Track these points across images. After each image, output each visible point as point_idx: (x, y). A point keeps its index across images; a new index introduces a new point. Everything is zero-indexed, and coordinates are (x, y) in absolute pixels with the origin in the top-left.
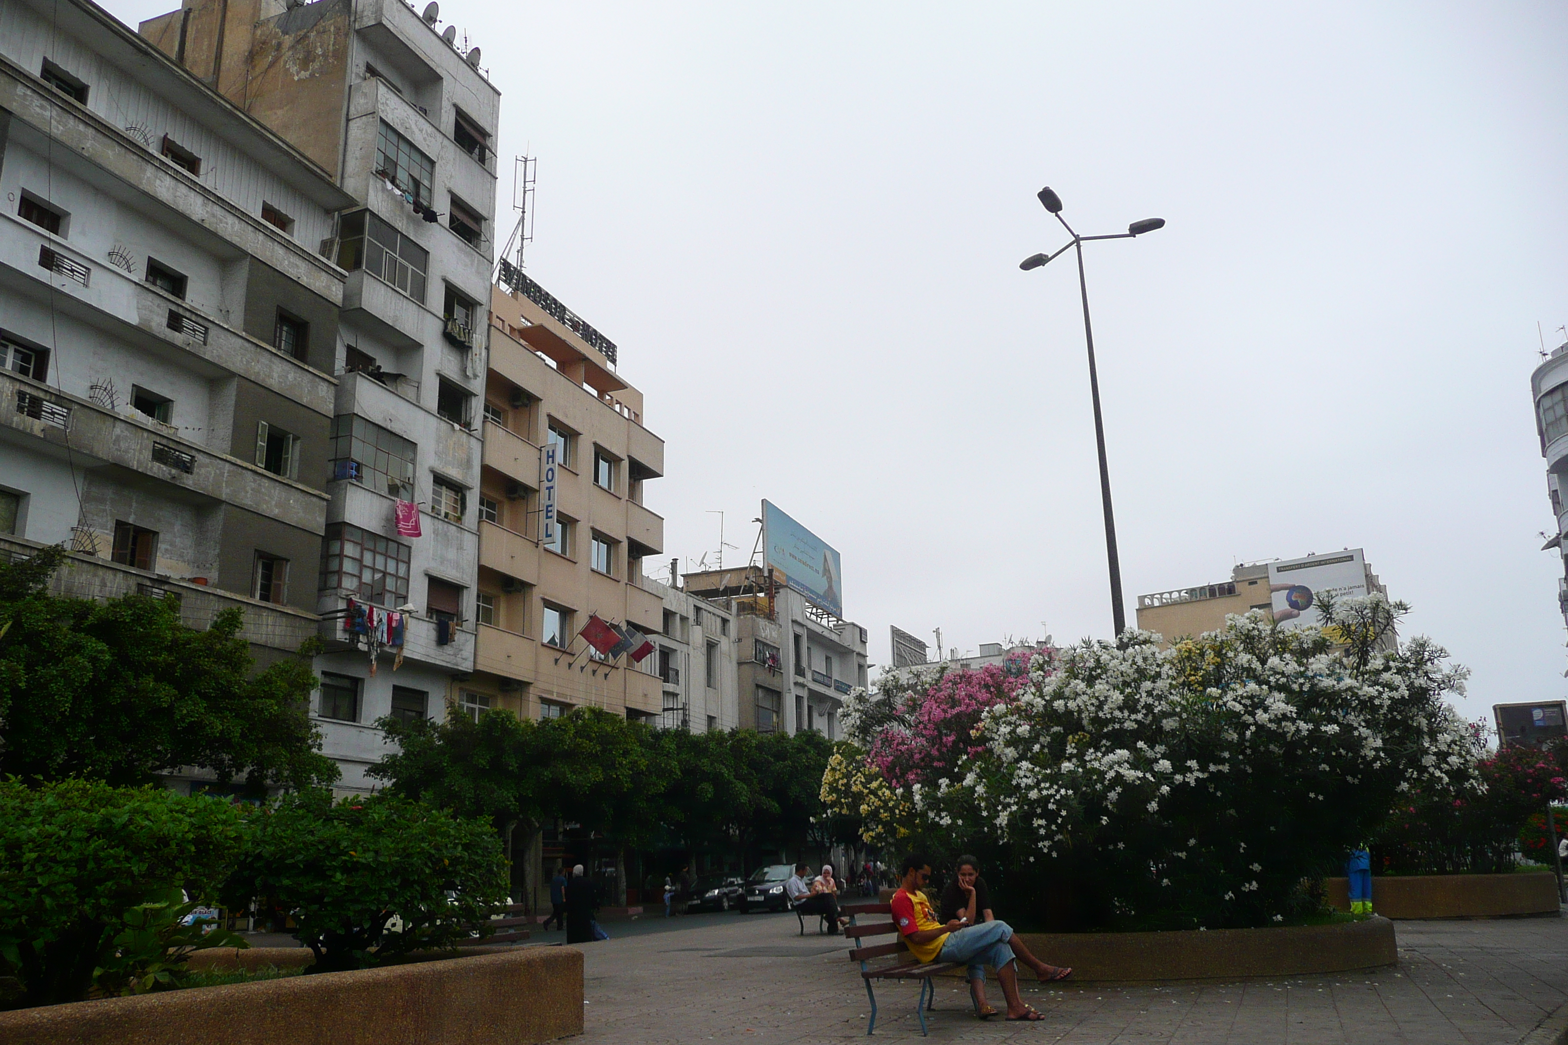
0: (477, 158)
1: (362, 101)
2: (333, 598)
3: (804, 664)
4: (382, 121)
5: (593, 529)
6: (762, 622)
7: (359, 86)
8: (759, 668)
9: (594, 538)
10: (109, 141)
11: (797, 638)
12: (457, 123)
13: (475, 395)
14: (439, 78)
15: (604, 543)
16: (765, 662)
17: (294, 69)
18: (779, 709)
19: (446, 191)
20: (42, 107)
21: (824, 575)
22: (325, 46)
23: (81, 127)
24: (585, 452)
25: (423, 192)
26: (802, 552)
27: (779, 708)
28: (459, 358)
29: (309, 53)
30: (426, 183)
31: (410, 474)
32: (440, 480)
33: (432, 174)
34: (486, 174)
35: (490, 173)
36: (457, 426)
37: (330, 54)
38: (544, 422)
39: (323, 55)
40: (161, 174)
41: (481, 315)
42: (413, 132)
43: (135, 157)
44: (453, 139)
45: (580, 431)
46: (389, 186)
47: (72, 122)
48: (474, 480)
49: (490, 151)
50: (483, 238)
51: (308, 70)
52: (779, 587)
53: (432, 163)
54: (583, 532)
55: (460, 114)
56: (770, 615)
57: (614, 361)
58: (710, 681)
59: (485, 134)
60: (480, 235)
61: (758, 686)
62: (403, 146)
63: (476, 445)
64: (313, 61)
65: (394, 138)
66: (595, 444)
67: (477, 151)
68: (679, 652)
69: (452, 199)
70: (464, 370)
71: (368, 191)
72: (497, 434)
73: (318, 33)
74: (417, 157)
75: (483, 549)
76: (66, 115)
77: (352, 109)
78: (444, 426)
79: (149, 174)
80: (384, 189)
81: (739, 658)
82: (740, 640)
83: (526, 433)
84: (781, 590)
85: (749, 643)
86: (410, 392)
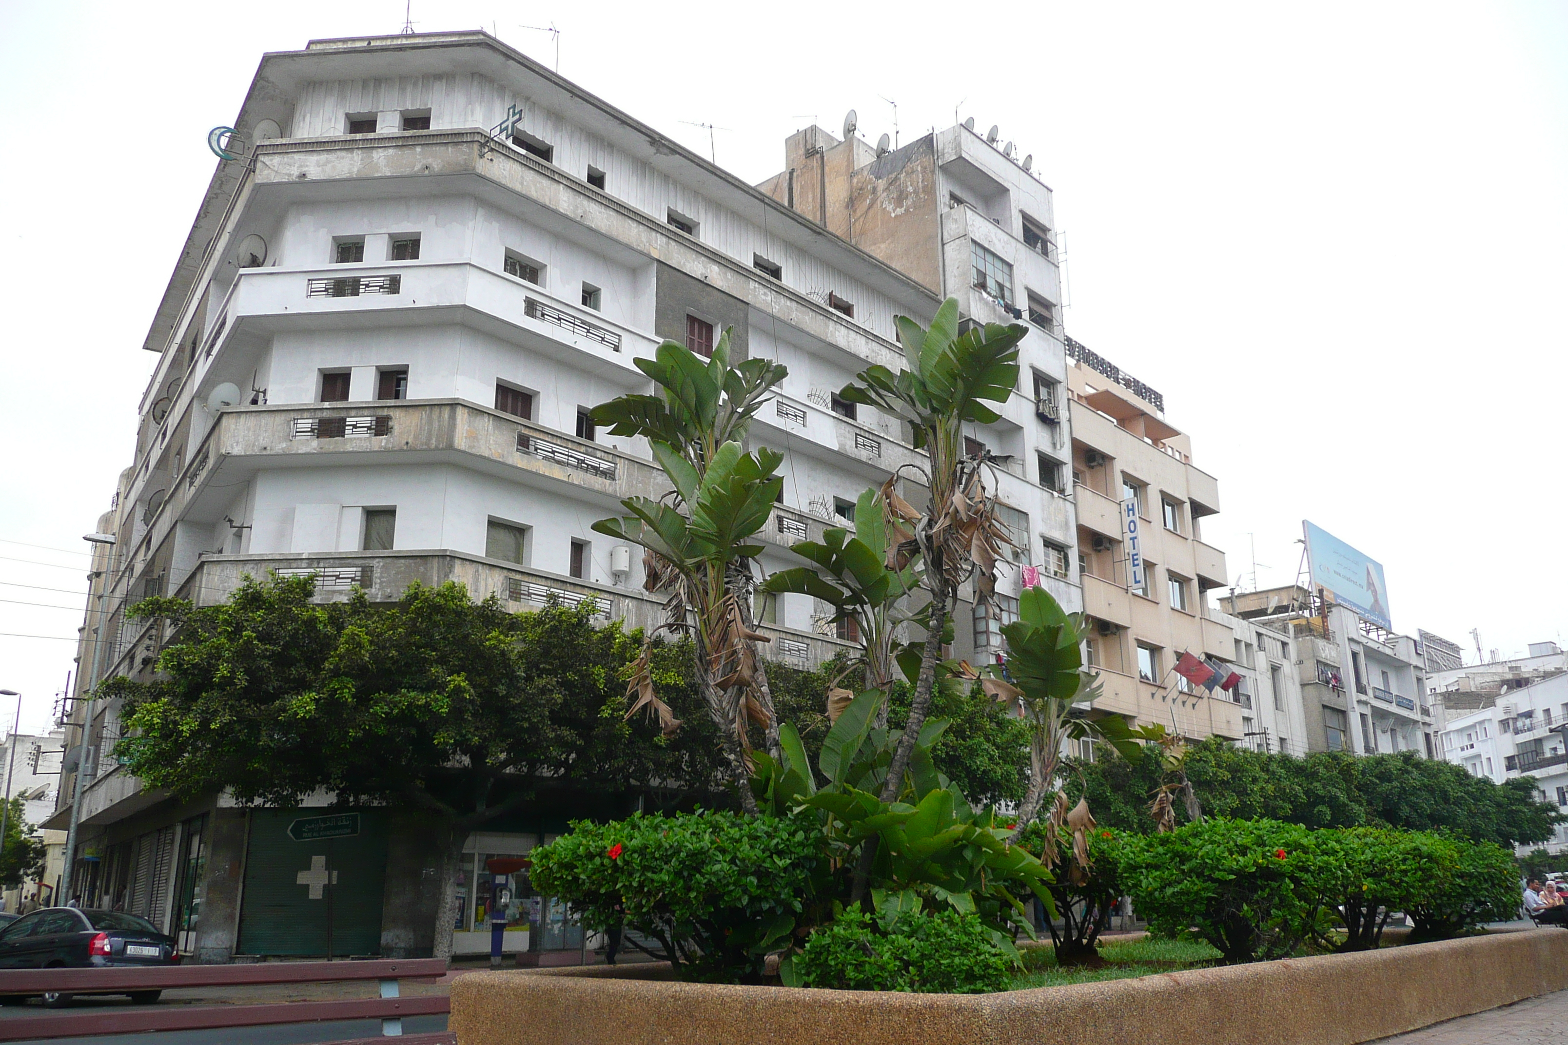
0: (1040, 252)
1: (954, 226)
2: (984, 654)
3: (1364, 681)
4: (972, 240)
5: (1168, 570)
6: (1321, 643)
7: (949, 215)
8: (1323, 689)
9: (1170, 580)
10: (804, 309)
11: (1355, 655)
12: (1024, 225)
13: (1065, 464)
14: (1006, 190)
15: (1176, 581)
16: (1328, 683)
17: (890, 208)
18: (1345, 729)
19: (1023, 288)
20: (765, 294)
21: (1368, 588)
22: (915, 184)
23: (788, 303)
24: (1154, 499)
25: (1007, 294)
26: (1345, 568)
27: (1345, 727)
28: (1049, 433)
29: (901, 192)
30: (1008, 285)
31: (1026, 542)
32: (1049, 543)
33: (1011, 276)
34: (1051, 265)
35: (1053, 264)
36: (1056, 494)
37: (921, 190)
38: (1119, 479)
39: (914, 192)
40: (838, 326)
41: (1061, 391)
42: (994, 244)
43: (822, 317)
44: (1022, 239)
45: (1148, 481)
46: (985, 295)
47: (783, 300)
48: (1071, 539)
49: (1051, 243)
50: (1055, 323)
51: (902, 207)
52: (1330, 606)
53: (1010, 266)
54: (1161, 574)
55: (1026, 217)
56: (1326, 635)
57: (1162, 410)
58: (1278, 705)
59: (1045, 230)
60: (1052, 320)
61: (1324, 706)
62: (989, 258)
63: (1070, 508)
64: (906, 198)
65: (980, 252)
66: (1162, 492)
67: (1039, 245)
68: (1247, 678)
69: (1029, 296)
70: (1054, 445)
71: (969, 303)
72: (1085, 495)
73: (907, 173)
74: (999, 264)
75: (1087, 599)
76: (779, 296)
77: (945, 234)
78: (1046, 495)
79: (831, 329)
80: (982, 299)
81: (1302, 679)
82: (1301, 662)
83: (1105, 491)
84: (1333, 609)
85: (1310, 665)
86: (1017, 469)
